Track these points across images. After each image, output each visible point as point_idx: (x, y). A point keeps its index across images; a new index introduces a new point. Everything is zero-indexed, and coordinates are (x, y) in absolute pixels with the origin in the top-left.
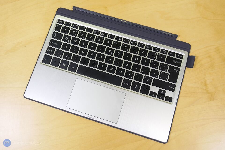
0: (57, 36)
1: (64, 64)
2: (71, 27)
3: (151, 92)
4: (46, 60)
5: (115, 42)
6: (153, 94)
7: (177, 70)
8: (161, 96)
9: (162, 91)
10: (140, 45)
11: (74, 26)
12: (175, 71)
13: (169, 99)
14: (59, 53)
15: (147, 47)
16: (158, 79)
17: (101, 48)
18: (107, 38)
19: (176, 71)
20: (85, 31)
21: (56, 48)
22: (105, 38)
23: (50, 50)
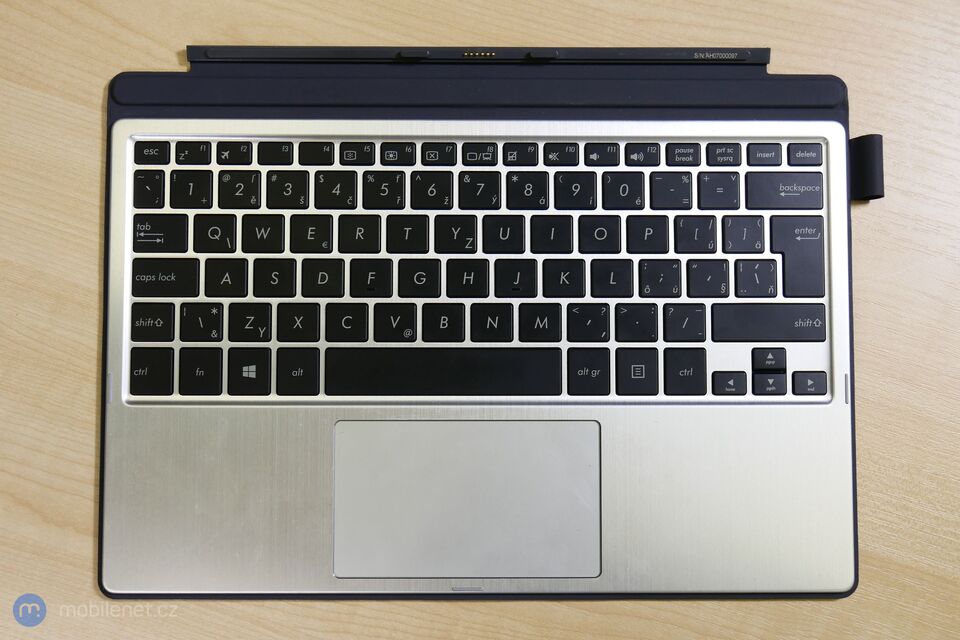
0: (160, 237)
1: (245, 369)
2: (215, 168)
3: (714, 374)
4: (150, 375)
5: (467, 179)
6: (731, 382)
7: (810, 231)
8: (771, 381)
9: (770, 356)
10: (594, 157)
11: (226, 154)
12: (802, 235)
13: (813, 384)
14: (200, 322)
15: (632, 157)
16: (732, 299)
17: (408, 229)
18: (419, 167)
19: (808, 235)
20: (296, 166)
21: (178, 301)
22: (408, 170)
23: (150, 322)
